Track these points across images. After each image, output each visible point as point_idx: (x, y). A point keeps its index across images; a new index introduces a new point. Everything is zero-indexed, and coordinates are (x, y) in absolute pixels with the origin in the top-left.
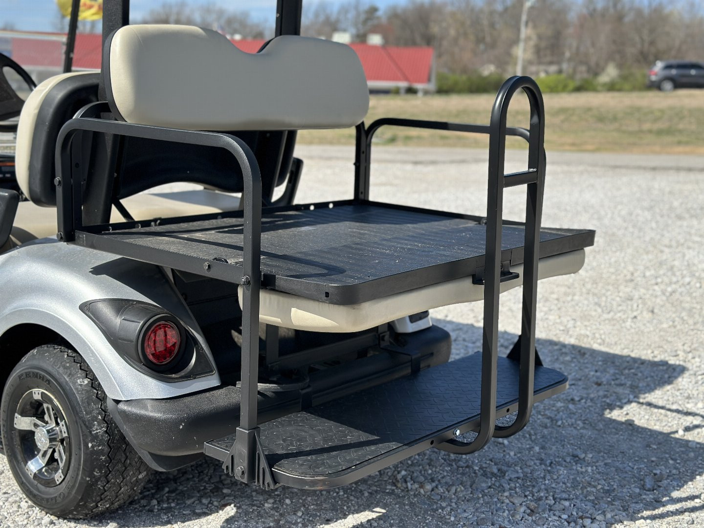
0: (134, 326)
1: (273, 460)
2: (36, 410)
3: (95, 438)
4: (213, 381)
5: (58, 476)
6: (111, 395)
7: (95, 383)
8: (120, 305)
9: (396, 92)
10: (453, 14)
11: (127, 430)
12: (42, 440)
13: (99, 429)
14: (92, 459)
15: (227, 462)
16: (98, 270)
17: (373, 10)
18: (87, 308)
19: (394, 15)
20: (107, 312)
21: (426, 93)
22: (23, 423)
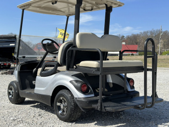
0: (79, 85)
1: (105, 107)
2: (61, 102)
3: (72, 105)
4: (93, 95)
5: (65, 113)
6: (75, 97)
7: (72, 95)
8: (77, 81)
9: (129, 55)
10: (142, 37)
11: (78, 103)
12: (62, 107)
13: (73, 104)
14: (71, 110)
15: (96, 107)
16: (72, 76)
17: (123, 36)
18: (71, 82)
19: (128, 37)
20: (74, 82)
21: (136, 55)
22: (58, 104)
